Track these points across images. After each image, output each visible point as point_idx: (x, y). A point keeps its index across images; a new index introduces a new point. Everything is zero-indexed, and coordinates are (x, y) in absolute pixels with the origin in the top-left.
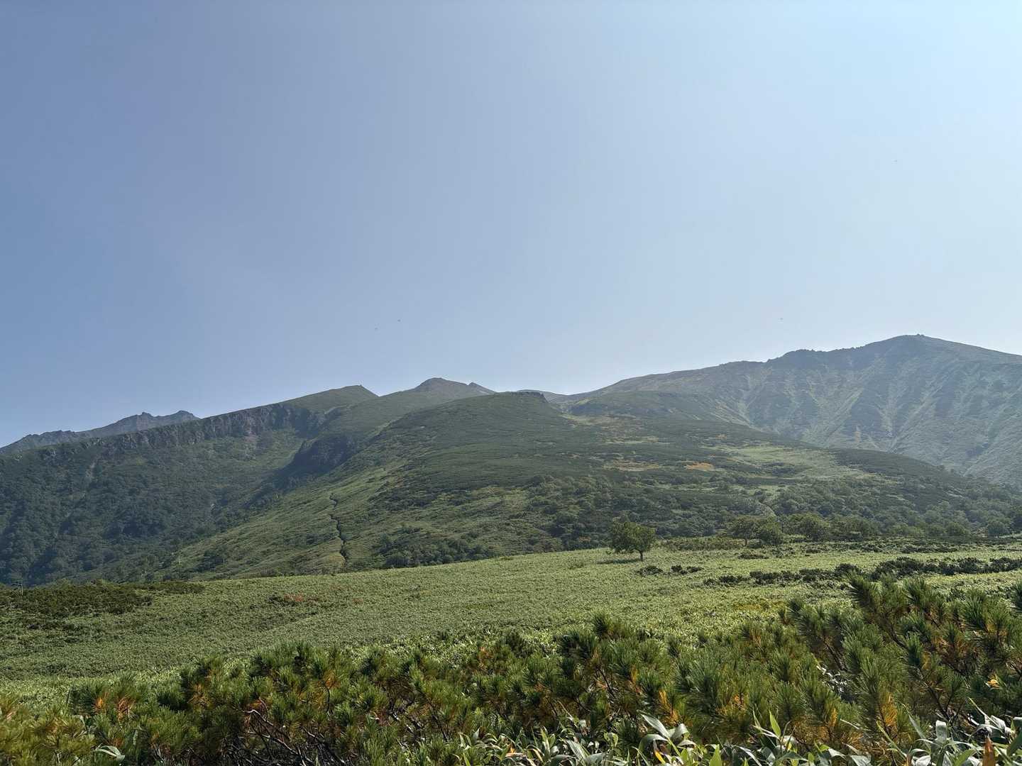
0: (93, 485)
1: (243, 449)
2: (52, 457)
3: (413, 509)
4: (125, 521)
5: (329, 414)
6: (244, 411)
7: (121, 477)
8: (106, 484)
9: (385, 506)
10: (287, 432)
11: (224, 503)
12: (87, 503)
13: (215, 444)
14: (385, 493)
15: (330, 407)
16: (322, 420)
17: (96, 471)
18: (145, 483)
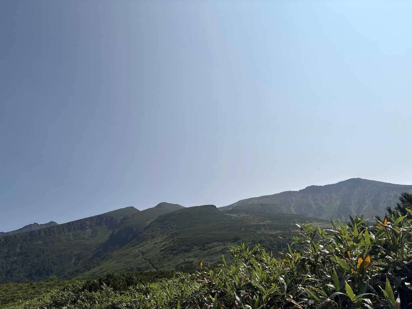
0: (20, 254)
1: (86, 235)
2: (2, 242)
3: (184, 254)
4: (35, 270)
5: (122, 218)
6: (85, 219)
7: (32, 250)
8: (26, 253)
9: (170, 253)
10: (104, 227)
11: (79, 259)
12: (18, 262)
13: (73, 234)
14: (167, 248)
15: (122, 216)
16: (119, 221)
17: (21, 247)
18: (43, 252)
